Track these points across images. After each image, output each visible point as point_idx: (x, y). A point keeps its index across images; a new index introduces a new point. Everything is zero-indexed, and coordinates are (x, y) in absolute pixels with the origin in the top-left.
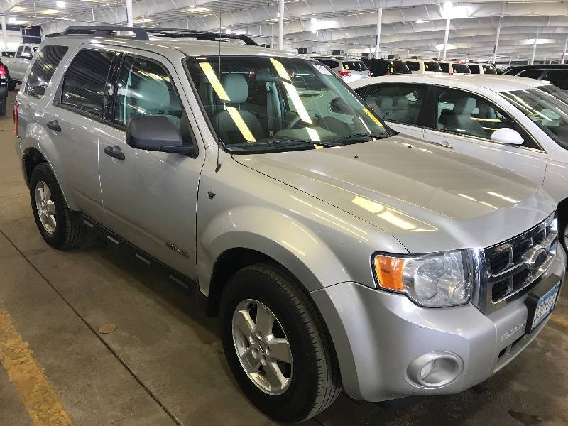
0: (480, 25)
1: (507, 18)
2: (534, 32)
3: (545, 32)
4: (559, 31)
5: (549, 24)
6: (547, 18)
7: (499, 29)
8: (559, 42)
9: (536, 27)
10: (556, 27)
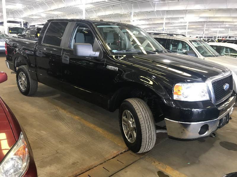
0: (198, 24)
1: (210, 22)
2: (218, 26)
3: (222, 26)
4: (227, 26)
5: (224, 23)
6: (223, 22)
7: (205, 25)
8: (226, 29)
9: (218, 25)
10: (226, 25)
